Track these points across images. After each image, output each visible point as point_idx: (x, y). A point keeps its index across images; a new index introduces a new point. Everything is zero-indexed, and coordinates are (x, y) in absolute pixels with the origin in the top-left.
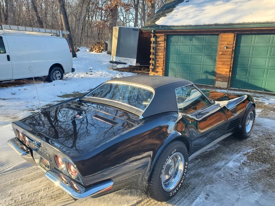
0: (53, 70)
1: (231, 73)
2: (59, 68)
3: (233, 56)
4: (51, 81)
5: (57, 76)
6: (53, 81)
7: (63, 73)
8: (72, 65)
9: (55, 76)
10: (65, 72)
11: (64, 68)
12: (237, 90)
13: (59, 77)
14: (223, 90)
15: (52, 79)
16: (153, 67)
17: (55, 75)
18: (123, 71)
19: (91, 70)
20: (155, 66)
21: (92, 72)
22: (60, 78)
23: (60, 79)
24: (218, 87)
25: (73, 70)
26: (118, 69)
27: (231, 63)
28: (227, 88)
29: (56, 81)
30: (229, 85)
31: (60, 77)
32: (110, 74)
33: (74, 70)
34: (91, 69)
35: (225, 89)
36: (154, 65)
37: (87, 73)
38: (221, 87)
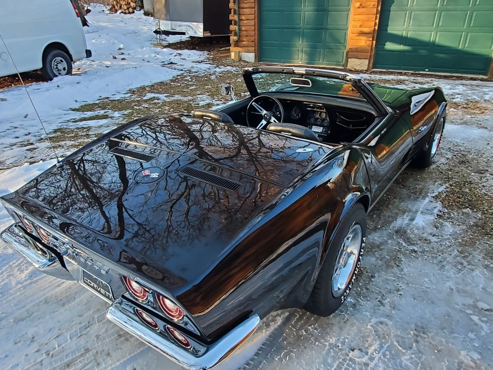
0: (49, 57)
1: (374, 42)
2: (61, 52)
3: (379, 8)
4: (52, 79)
5: (60, 67)
6: (55, 78)
7: (70, 61)
8: (85, 44)
9: (57, 68)
10: (74, 58)
11: (71, 52)
12: (384, 73)
13: (64, 69)
14: (361, 75)
15: (51, 74)
16: (236, 38)
17: (56, 65)
18: (181, 48)
19: (122, 51)
20: (240, 36)
21: (123, 54)
22: (66, 71)
23: (67, 74)
24: (353, 70)
25: (89, 54)
26: (170, 46)
27: (375, 23)
28: (367, 71)
29: (60, 77)
30: (371, 65)
31: (66, 68)
32: (158, 56)
33: (91, 53)
34: (120, 49)
35: (365, 73)
36: (238, 33)
37: (115, 58)
38: (358, 68)
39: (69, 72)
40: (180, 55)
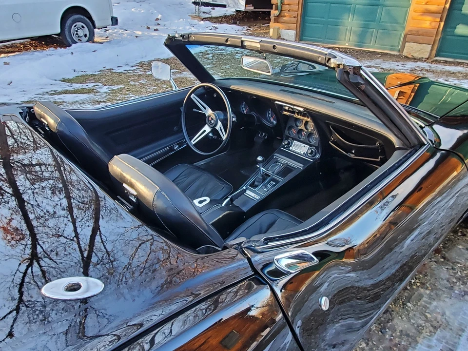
0: (69, 22)
1: (442, 24)
2: (82, 17)
4: (71, 46)
5: (81, 33)
6: (73, 45)
7: (92, 27)
8: (111, 11)
9: (77, 34)
10: (97, 24)
11: (94, 18)
12: (450, 63)
13: (86, 36)
14: (419, 64)
15: (69, 40)
16: (277, 13)
17: (77, 31)
18: (221, 22)
19: (159, 22)
20: (281, 10)
21: (159, 24)
22: (87, 38)
23: (88, 41)
24: (410, 56)
25: (115, 21)
26: (211, 19)
28: (427, 59)
29: (79, 44)
30: (434, 52)
31: (88, 35)
32: (193, 29)
33: (117, 20)
34: (157, 19)
35: (425, 61)
36: (280, 7)
37: (148, 28)
38: (416, 55)
39: (91, 39)
40: (216, 28)
